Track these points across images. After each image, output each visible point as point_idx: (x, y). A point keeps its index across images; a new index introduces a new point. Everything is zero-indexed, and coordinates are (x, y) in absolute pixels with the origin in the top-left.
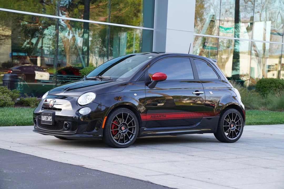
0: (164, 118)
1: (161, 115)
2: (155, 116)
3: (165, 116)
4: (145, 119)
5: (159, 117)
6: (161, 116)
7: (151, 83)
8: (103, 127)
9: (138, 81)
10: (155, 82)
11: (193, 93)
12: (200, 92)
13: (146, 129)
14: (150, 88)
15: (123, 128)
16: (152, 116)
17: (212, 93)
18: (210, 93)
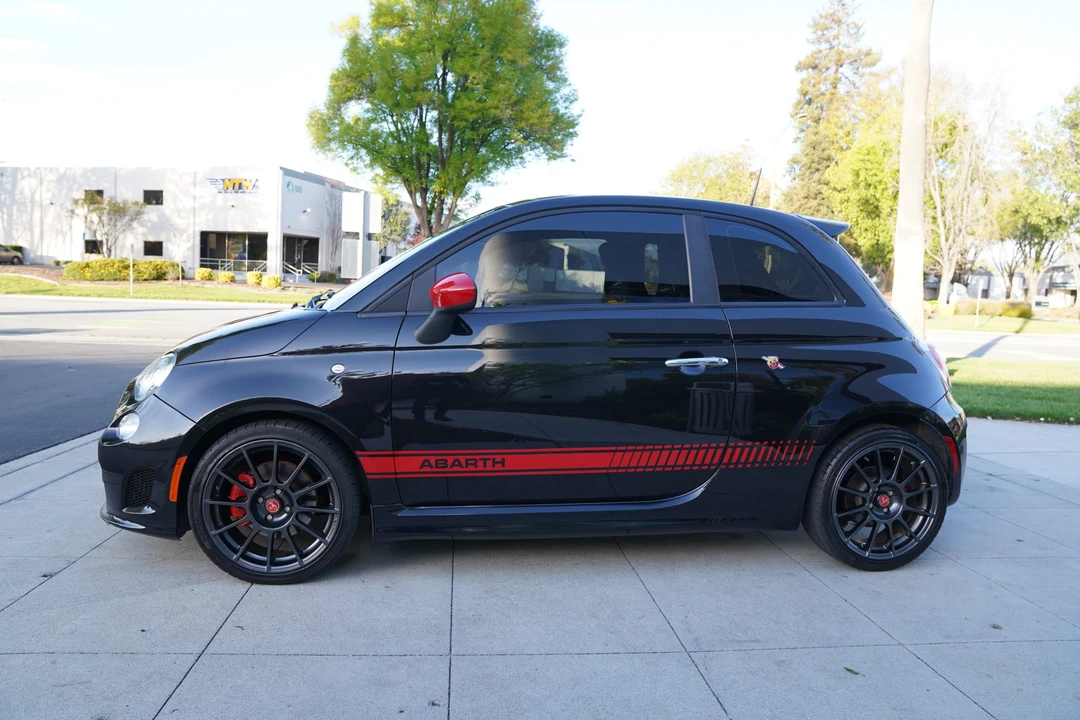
0: (493, 469)
1: (477, 457)
2: (446, 461)
3: (503, 463)
4: (392, 474)
5: (467, 465)
6: (480, 463)
7: (428, 321)
8: (173, 497)
9: (372, 311)
10: (439, 313)
11: (668, 362)
12: (706, 357)
13: (407, 513)
14: (420, 339)
15: (273, 506)
16: (425, 461)
17: (780, 361)
18: (769, 364)
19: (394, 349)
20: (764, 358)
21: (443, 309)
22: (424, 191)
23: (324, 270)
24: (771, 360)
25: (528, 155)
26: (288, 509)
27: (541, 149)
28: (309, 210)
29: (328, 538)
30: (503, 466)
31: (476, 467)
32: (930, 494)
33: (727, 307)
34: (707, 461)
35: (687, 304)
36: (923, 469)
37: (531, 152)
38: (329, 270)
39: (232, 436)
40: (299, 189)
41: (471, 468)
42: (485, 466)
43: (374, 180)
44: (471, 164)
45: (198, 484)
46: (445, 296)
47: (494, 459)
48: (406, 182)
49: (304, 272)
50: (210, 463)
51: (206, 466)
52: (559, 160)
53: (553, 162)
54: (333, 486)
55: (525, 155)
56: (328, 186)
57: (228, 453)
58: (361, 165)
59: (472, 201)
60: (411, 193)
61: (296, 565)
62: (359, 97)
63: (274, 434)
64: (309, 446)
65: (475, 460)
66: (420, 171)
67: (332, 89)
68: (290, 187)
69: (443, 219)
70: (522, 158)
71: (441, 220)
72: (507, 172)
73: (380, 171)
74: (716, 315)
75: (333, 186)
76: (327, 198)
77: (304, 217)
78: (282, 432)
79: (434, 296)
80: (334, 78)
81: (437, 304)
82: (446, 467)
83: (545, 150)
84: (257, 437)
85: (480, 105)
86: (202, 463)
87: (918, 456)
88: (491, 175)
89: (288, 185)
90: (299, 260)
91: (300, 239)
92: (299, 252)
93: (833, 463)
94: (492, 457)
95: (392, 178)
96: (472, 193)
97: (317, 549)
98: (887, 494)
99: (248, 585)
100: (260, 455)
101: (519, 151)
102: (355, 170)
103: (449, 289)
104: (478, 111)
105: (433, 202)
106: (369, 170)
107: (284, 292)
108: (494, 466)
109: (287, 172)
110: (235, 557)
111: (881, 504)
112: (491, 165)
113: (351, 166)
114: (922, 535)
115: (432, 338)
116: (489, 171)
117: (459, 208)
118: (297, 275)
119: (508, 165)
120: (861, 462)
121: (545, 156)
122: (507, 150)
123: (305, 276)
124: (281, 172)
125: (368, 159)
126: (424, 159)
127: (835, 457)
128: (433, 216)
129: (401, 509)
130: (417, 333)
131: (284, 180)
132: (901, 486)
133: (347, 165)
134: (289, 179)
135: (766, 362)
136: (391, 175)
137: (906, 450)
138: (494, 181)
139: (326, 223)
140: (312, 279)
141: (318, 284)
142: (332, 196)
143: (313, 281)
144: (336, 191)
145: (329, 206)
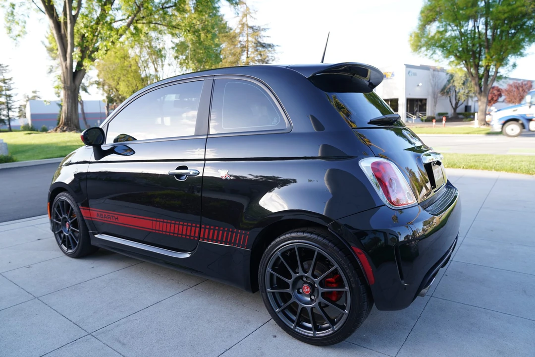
2: (102, 214)
5: (108, 218)
22: (477, 66)
23: (429, 115)
28: (420, 84)
30: (118, 220)
38: (432, 115)
40: (415, 74)
41: (109, 220)
43: (450, 63)
47: (115, 217)
49: (418, 117)
56: (431, 70)
60: (467, 68)
62: (434, 20)
65: (110, 216)
66: (475, 55)
67: (420, 19)
68: (410, 74)
75: (434, 70)
76: (431, 77)
77: (418, 89)
80: (422, 12)
85: (510, 8)
89: (409, 72)
90: (416, 111)
91: (417, 100)
92: (417, 107)
104: (509, 12)
109: (408, 66)
117: (501, 74)
118: (414, 118)
123: (419, 119)
124: (405, 66)
128: (483, 80)
131: (406, 70)
134: (409, 69)
139: (431, 90)
140: (422, 120)
141: (426, 123)
142: (433, 76)
143: (423, 121)
144: (436, 73)
145: (432, 81)
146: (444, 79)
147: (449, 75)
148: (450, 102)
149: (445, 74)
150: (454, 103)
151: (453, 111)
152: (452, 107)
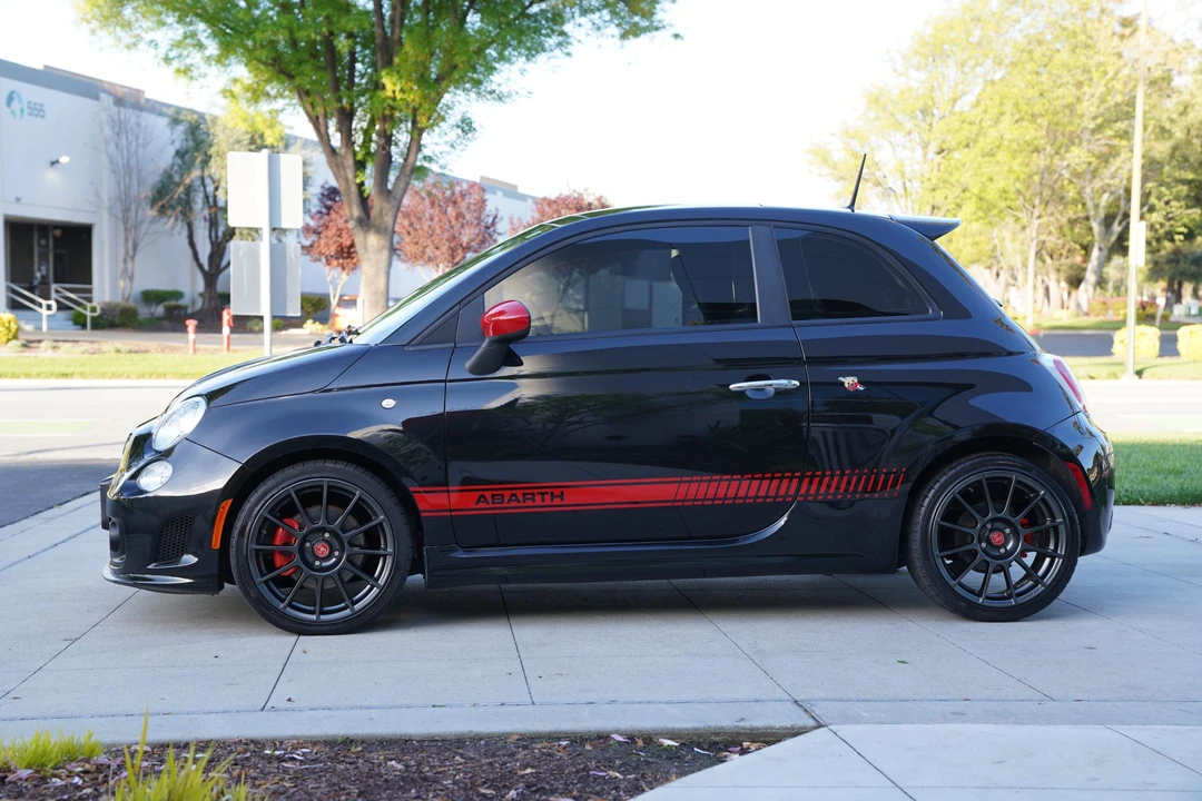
0: (553, 504)
1: (535, 491)
2: (502, 496)
3: (561, 496)
4: (446, 511)
5: (525, 500)
6: (538, 498)
7: (479, 352)
8: (216, 543)
9: (419, 344)
10: (492, 342)
11: (732, 387)
12: (775, 379)
13: (461, 555)
14: (472, 370)
15: (322, 550)
16: (481, 496)
17: (860, 382)
18: (846, 385)
19: (445, 381)
20: (841, 379)
21: (496, 337)
22: (346, 117)
23: (107, 299)
24: (849, 381)
25: (577, 27)
26: (337, 553)
27: (606, 14)
28: (64, 160)
29: (382, 581)
30: (562, 500)
31: (534, 501)
32: (1056, 529)
33: (798, 326)
34: (782, 492)
35: (754, 325)
36: (1043, 500)
37: (583, 20)
38: (119, 300)
39: (279, 476)
40: (37, 110)
41: (529, 503)
42: (543, 500)
43: (228, 93)
44: (449, 52)
45: (243, 528)
46: (497, 325)
47: (552, 493)
48: (304, 94)
49: (61, 307)
50: (257, 505)
51: (252, 509)
52: (644, 38)
53: (632, 42)
54: (385, 525)
55: (567, 28)
56: (107, 100)
57: (277, 493)
58: (195, 57)
59: (453, 134)
60: (315, 121)
61: (348, 612)
63: (325, 473)
64: (361, 486)
65: (533, 494)
66: (334, 70)
68: (16, 105)
69: (392, 177)
70: (562, 33)
71: (387, 180)
72: (530, 66)
73: (240, 71)
74: (785, 335)
75: (119, 101)
76: (108, 132)
77: (52, 176)
78: (333, 470)
79: (485, 326)
81: (488, 333)
82: (503, 502)
83: (614, 13)
84: (307, 476)
86: (247, 507)
87: (1037, 487)
88: (495, 77)
89: (10, 101)
90: (44, 278)
91: (44, 228)
92: (44, 258)
93: (930, 495)
94: (549, 490)
95: (272, 89)
96: (454, 117)
97: (368, 595)
98: (1003, 532)
99: (295, 638)
100: (310, 497)
101: (557, 18)
102: (186, 71)
103: (501, 318)
105: (367, 140)
106: (214, 70)
107: (29, 353)
108: (552, 500)
110: (282, 606)
111: (994, 542)
112: (492, 52)
113: (176, 64)
114: (1048, 579)
115: (485, 368)
116: (491, 70)
117: (426, 152)
118: (44, 312)
119: (534, 50)
120: (964, 493)
121: (613, 30)
122: (529, 16)
123: (63, 314)
125: (213, 48)
126: (342, 43)
127: (932, 488)
129: (455, 550)
130: (468, 364)
132: (1017, 520)
133: (167, 60)
134: (11, 86)
135: (843, 383)
136: (268, 81)
137: (1020, 479)
138: (504, 89)
139: (108, 189)
140: (80, 322)
141: (98, 333)
142: (119, 128)
143: (84, 326)
144: (129, 114)
145: (112, 148)
146: (163, 144)
147: (181, 128)
148: (192, 244)
149: (164, 121)
150: (205, 250)
151: (200, 285)
152: (200, 266)
